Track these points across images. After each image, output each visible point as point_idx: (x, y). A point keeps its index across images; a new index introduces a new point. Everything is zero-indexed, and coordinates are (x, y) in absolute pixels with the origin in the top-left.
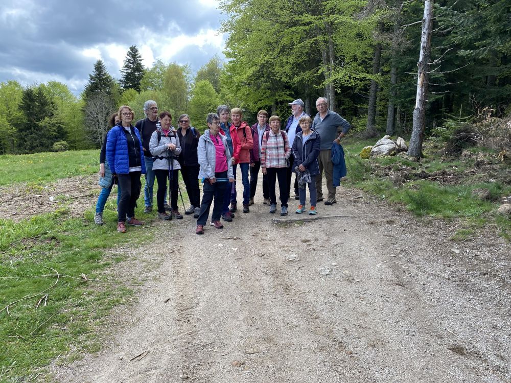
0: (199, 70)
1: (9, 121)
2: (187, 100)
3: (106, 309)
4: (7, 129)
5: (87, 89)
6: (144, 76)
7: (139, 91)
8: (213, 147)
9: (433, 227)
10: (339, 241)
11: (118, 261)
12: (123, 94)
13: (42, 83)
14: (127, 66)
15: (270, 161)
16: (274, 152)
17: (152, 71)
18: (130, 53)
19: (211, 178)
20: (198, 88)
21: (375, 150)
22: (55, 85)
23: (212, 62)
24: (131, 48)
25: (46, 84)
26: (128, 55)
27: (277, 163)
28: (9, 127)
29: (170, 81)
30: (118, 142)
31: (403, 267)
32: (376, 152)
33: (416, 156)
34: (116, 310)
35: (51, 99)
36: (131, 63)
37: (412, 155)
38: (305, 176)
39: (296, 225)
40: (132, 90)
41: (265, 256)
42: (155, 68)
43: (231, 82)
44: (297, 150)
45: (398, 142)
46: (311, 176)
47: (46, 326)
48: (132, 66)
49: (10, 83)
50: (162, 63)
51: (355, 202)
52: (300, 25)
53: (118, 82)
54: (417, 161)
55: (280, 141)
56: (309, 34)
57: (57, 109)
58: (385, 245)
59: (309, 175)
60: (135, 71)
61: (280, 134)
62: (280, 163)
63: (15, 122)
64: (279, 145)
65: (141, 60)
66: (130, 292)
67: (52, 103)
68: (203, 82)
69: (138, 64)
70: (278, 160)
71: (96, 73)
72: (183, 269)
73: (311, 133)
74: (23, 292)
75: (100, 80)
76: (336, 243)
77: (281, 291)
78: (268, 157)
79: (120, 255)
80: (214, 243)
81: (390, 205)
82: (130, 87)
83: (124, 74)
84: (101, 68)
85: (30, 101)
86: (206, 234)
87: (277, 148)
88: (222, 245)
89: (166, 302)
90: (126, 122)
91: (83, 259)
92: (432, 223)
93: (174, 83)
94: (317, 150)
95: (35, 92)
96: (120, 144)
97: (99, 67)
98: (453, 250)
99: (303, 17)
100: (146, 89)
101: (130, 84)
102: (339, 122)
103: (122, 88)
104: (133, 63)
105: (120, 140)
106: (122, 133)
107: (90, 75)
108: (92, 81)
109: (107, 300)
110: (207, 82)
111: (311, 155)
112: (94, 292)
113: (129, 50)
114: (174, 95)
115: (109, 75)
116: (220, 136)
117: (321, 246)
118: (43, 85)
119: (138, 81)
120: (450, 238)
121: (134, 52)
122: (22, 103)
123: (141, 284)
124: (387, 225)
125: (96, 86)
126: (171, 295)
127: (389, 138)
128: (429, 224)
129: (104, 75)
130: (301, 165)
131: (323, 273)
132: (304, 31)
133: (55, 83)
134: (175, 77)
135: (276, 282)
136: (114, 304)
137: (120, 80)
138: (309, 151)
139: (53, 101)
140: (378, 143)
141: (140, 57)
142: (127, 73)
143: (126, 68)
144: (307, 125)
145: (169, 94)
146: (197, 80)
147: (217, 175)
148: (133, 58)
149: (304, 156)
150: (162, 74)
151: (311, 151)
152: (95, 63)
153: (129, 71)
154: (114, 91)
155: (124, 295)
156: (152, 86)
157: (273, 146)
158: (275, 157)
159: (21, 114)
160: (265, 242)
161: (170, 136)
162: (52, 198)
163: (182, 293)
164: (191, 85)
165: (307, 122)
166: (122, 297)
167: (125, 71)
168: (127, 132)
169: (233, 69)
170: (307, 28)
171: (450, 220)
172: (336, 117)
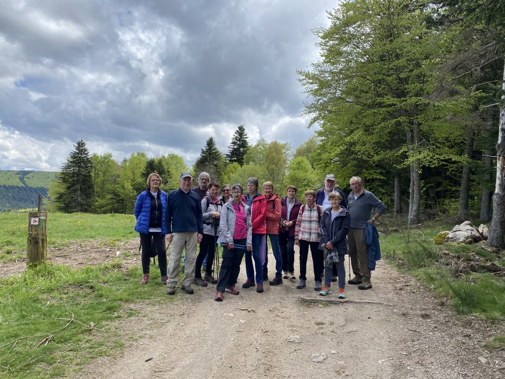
0: (298, 148)
1: (132, 186)
2: (284, 175)
3: (91, 358)
4: (130, 192)
5: (198, 162)
6: (248, 152)
7: (241, 165)
8: (234, 214)
9: (471, 328)
10: (354, 329)
11: (130, 315)
12: (228, 167)
13: (164, 155)
14: (234, 143)
15: (303, 233)
16: (307, 225)
17: (255, 148)
18: (237, 131)
19: (230, 244)
20: (295, 163)
21: (451, 235)
22: (173, 157)
23: (311, 141)
24: (239, 128)
25: (166, 156)
26: (236, 133)
27: (309, 237)
28: (132, 191)
29: (270, 157)
30: (143, 205)
31: (409, 368)
32: (452, 238)
33: (497, 247)
34: (99, 360)
35: (168, 168)
36: (237, 140)
37: (492, 245)
38: (333, 254)
39: (320, 305)
40: (236, 164)
41: (268, 333)
42: (258, 145)
43: (320, 160)
44: (325, 227)
45: (480, 230)
46: (339, 255)
47: (34, 363)
48: (239, 143)
49: (139, 154)
50: (264, 140)
51: (401, 289)
52: (384, 107)
53: (225, 156)
54: (496, 252)
55: (313, 215)
56: (392, 115)
57: (171, 178)
58: (404, 341)
59: (337, 253)
60: (240, 147)
61: (315, 208)
62: (311, 237)
63: (137, 186)
64: (312, 219)
65: (246, 138)
66: (122, 346)
67: (168, 172)
68: (300, 158)
69: (243, 141)
70: (310, 233)
71: (207, 148)
72: (183, 333)
73: (341, 210)
74: (37, 330)
75: (210, 154)
76: (350, 330)
77: (261, 371)
78: (302, 229)
79: (135, 310)
80: (225, 312)
81: (435, 297)
82: (234, 161)
83: (231, 149)
84: (212, 144)
85: (151, 170)
86: (224, 302)
87: (310, 221)
88: (232, 315)
89: (147, 361)
90: (153, 188)
91: (102, 309)
92: (471, 323)
93: (273, 158)
94: (346, 228)
95: (156, 162)
96: (144, 207)
97: (210, 143)
98: (480, 358)
99: (385, 100)
100: (248, 163)
101: (235, 159)
102: (375, 202)
103: (228, 161)
104: (239, 140)
105: (145, 203)
106: (148, 198)
107: (202, 150)
108: (203, 155)
109: (97, 350)
110: (304, 159)
111: (339, 233)
112: (91, 340)
113: (238, 129)
114: (273, 169)
115: (217, 150)
116: (242, 205)
117: (332, 332)
118: (164, 157)
119: (242, 156)
120: (483, 344)
121: (241, 132)
122: (144, 170)
123: (136, 340)
124: (421, 319)
125: (206, 159)
126: (155, 356)
127: (470, 224)
128: (469, 324)
129: (213, 150)
130: (329, 242)
131: (315, 360)
132: (388, 112)
133: (173, 155)
134: (275, 153)
135: (263, 361)
136: (101, 354)
137: (227, 155)
138: (338, 229)
139: (169, 170)
140: (454, 229)
141: (246, 135)
142: (233, 148)
143: (233, 145)
144: (337, 201)
145: (268, 168)
146: (296, 156)
147: (236, 241)
148: (240, 135)
149: (332, 233)
150: (264, 150)
151: (340, 229)
152: (208, 140)
153: (235, 147)
154: (221, 164)
155: (115, 347)
156: (254, 161)
157: (307, 219)
158: (307, 231)
159: (142, 180)
160: (278, 319)
161: (217, 205)
162: (118, 253)
163: (165, 355)
164: (289, 160)
165: (337, 198)
166: (111, 349)
167: (232, 147)
168: (152, 197)
169: (323, 147)
170: (389, 109)
171: (493, 323)
172: (371, 196)
